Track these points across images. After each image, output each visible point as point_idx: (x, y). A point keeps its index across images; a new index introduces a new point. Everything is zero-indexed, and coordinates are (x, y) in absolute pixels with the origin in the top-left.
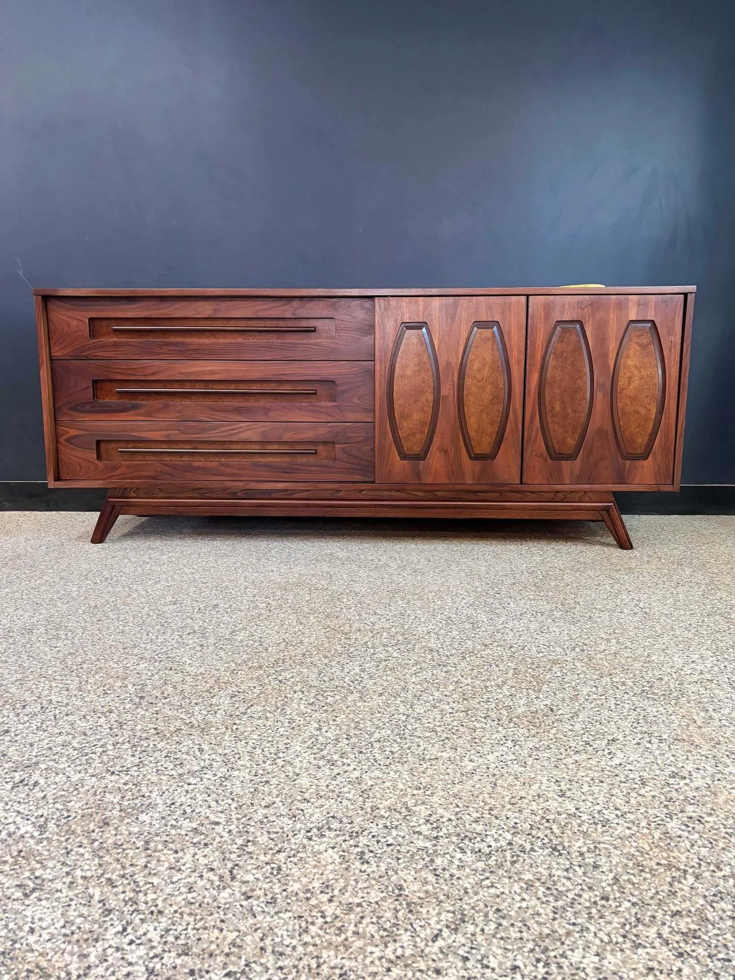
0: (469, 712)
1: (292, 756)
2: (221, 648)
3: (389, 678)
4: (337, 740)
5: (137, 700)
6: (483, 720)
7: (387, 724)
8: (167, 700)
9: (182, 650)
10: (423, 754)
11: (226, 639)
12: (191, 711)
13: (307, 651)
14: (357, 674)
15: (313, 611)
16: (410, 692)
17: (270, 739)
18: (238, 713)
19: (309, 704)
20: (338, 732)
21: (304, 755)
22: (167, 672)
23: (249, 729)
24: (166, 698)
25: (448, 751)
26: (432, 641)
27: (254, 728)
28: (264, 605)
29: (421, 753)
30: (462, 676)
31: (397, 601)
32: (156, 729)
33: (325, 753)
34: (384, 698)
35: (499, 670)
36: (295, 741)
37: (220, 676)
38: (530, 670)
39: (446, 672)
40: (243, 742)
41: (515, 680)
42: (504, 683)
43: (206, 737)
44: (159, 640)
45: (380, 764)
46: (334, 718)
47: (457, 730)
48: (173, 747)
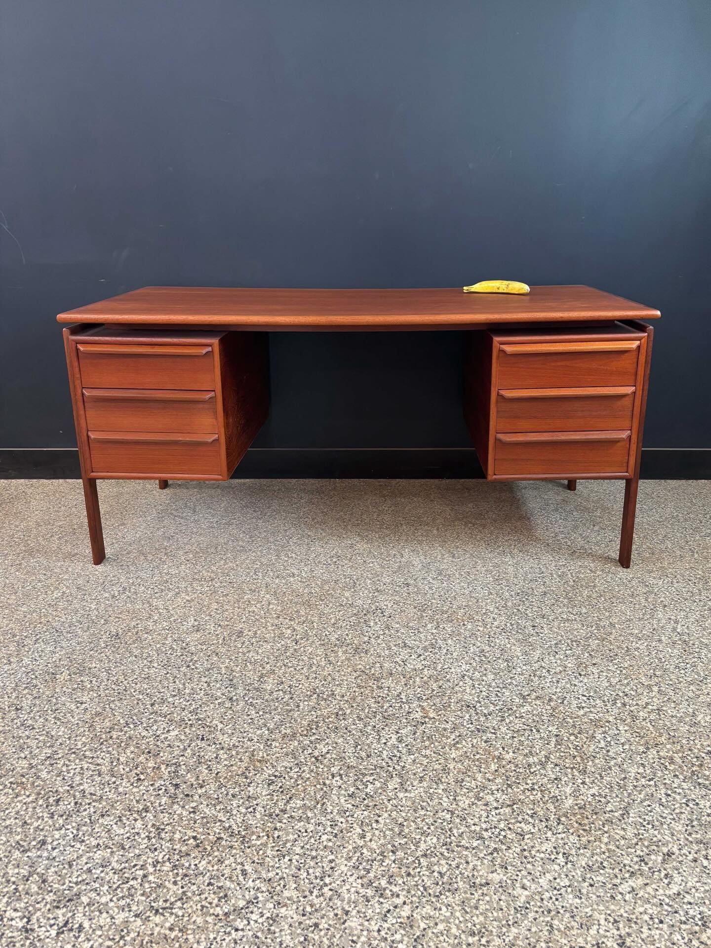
0: (515, 806)
1: (338, 882)
2: (252, 704)
3: (428, 752)
4: (382, 854)
5: (172, 790)
6: (530, 820)
7: (432, 827)
8: (204, 790)
9: (212, 706)
10: (473, 876)
11: (255, 689)
12: (229, 808)
13: (341, 709)
14: (394, 746)
15: (341, 642)
16: (451, 774)
17: (314, 853)
18: (277, 812)
19: (349, 796)
20: (382, 841)
21: (351, 879)
22: (199, 742)
23: (291, 837)
24: (201, 787)
25: (499, 871)
26: (468, 691)
27: (296, 836)
28: (289, 631)
29: (470, 875)
30: (503, 748)
31: (426, 625)
32: (195, 838)
33: (372, 875)
34: (425, 784)
35: (541, 738)
36: (339, 857)
37: (254, 751)
38: (572, 738)
39: (486, 742)
40: (287, 858)
41: (558, 754)
42: (547, 758)
43: (248, 850)
44: (187, 691)
45: (430, 895)
46: (376, 818)
47: (505, 836)
48: (216, 867)
